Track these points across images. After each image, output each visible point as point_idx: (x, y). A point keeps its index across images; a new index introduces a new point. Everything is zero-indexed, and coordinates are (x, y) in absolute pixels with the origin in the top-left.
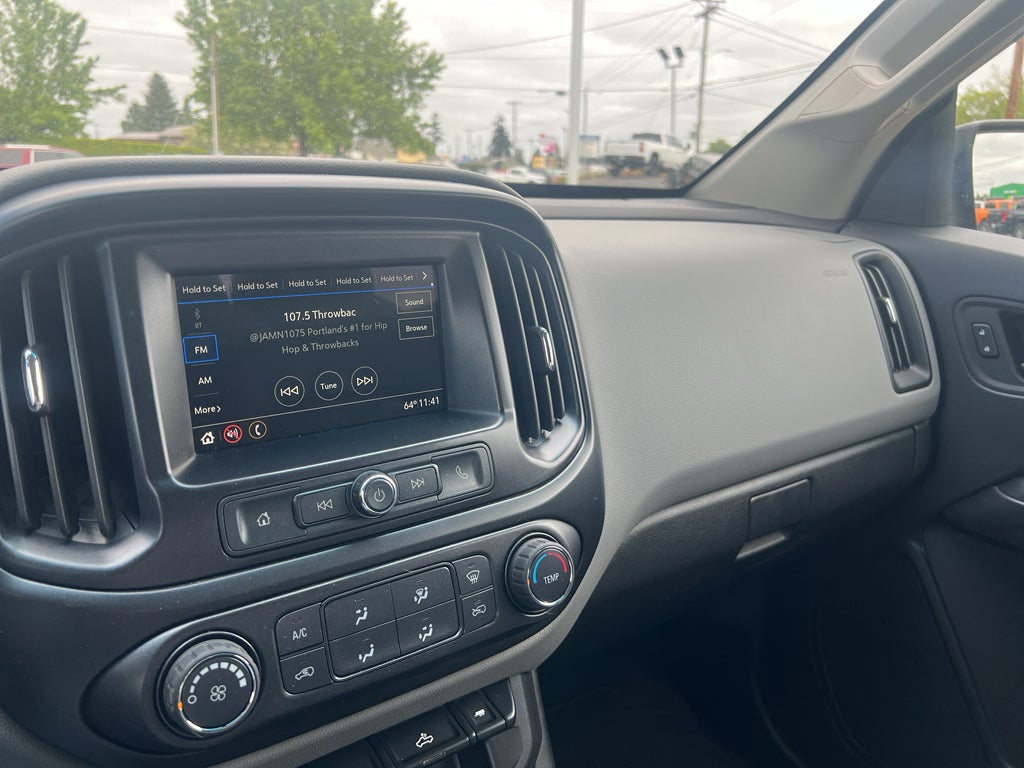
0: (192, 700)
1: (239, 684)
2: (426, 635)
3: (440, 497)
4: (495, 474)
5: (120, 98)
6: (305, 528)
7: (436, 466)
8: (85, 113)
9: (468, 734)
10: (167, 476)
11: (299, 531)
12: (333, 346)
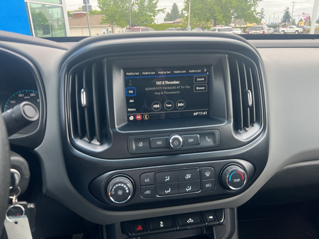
0: (113, 193)
1: (126, 192)
2: (188, 189)
3: (199, 146)
4: (221, 141)
5: (164, 12)
6: (152, 149)
7: (199, 136)
8: (155, 17)
9: (205, 223)
10: (115, 128)
11: (151, 149)
12: (171, 93)
